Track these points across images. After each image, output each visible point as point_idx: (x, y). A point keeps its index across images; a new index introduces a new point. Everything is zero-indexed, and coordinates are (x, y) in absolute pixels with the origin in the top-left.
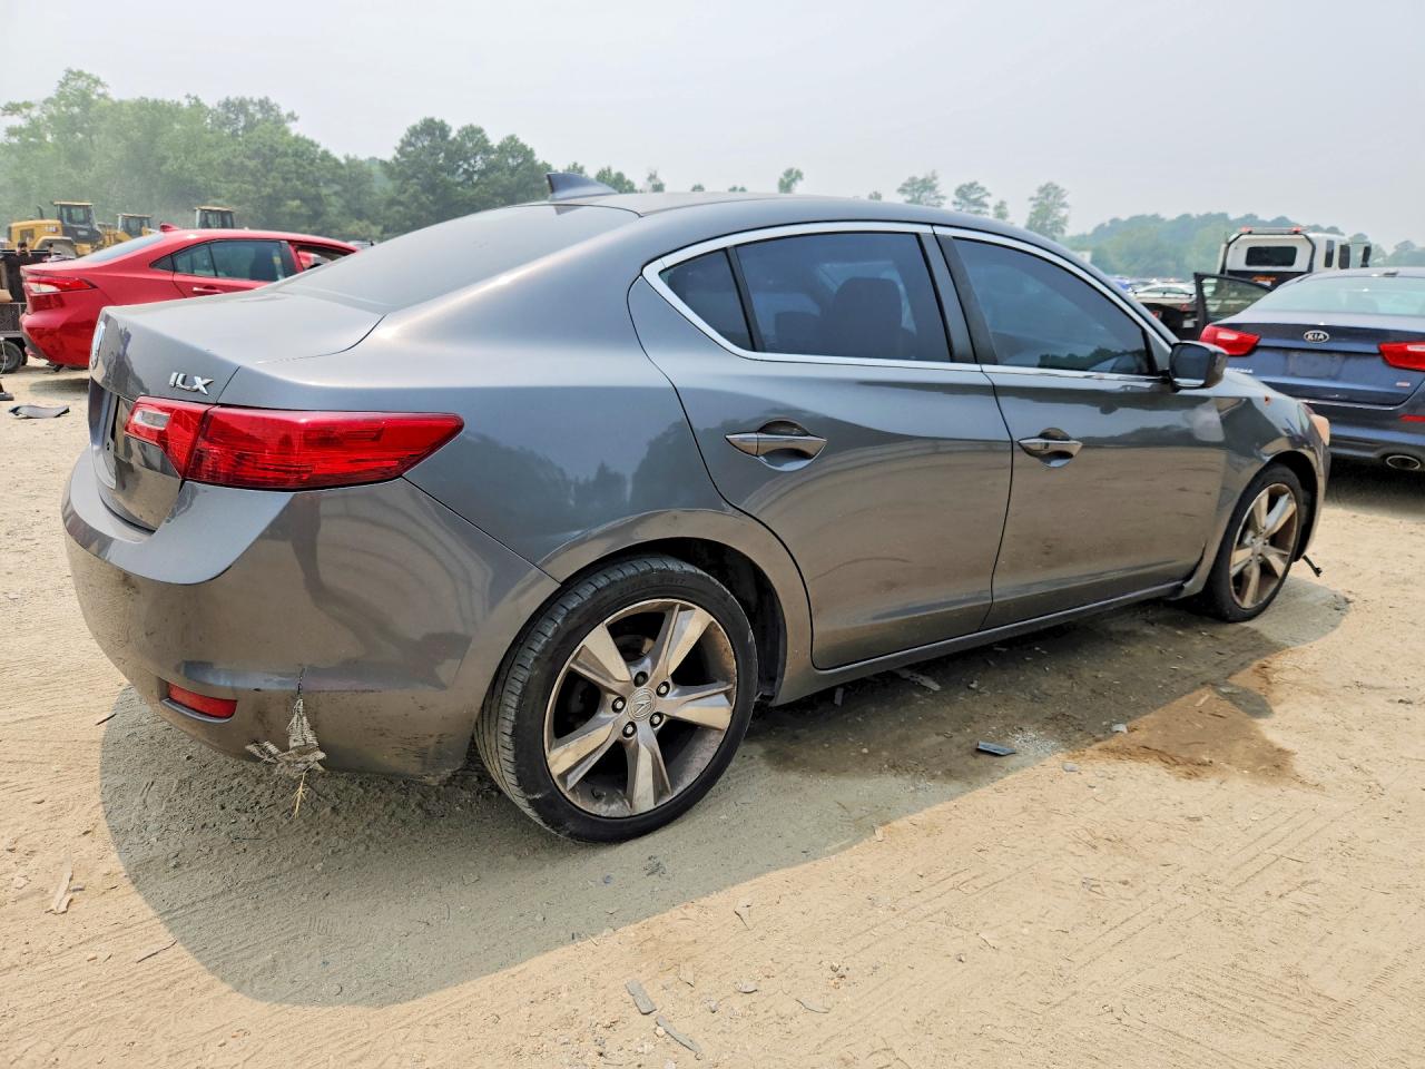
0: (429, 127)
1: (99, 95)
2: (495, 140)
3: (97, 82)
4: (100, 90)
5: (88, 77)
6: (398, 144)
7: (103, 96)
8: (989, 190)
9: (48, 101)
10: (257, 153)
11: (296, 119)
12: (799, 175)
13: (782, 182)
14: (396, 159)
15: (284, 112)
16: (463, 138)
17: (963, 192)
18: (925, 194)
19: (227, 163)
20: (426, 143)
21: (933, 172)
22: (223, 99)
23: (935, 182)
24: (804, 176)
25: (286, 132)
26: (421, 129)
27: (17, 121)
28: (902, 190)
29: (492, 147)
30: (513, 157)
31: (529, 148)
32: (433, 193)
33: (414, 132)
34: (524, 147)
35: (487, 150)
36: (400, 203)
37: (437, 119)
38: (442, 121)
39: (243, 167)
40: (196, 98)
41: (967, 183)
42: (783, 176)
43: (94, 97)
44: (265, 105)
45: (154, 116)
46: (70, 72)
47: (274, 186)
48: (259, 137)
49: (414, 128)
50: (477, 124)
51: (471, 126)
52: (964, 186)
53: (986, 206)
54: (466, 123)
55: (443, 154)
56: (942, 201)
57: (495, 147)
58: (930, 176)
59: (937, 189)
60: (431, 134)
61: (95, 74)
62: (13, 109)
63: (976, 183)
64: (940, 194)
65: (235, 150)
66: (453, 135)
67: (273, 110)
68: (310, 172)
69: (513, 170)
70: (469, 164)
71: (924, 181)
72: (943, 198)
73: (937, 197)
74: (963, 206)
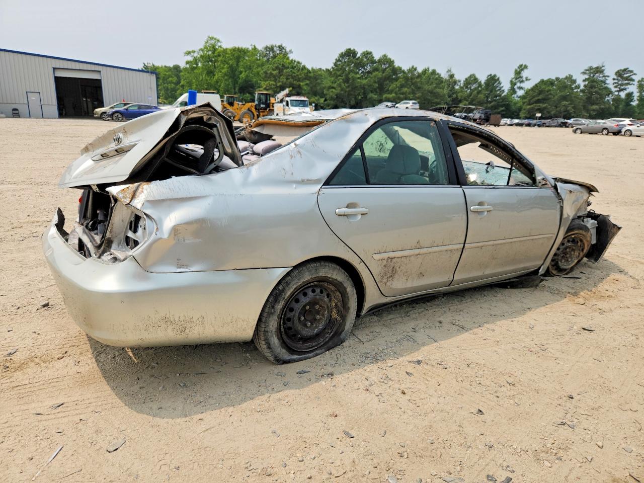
0: (349, 52)
1: (219, 46)
2: (377, 57)
3: (218, 41)
4: (219, 44)
5: (215, 39)
6: (334, 61)
7: (220, 47)
8: (635, 72)
9: (201, 50)
10: (277, 68)
11: (292, 52)
12: (526, 67)
13: (516, 70)
14: (333, 68)
15: (288, 50)
16: (362, 57)
17: (620, 74)
18: (597, 75)
19: (266, 73)
20: (346, 60)
21: (603, 63)
22: (265, 46)
23: (603, 68)
24: (529, 67)
25: (288, 59)
26: (345, 54)
27: (190, 58)
28: (584, 73)
29: (375, 60)
30: (385, 64)
31: (392, 60)
32: (348, 83)
33: (342, 56)
34: (390, 59)
35: (373, 62)
36: (333, 88)
37: (352, 49)
38: (354, 50)
39: (271, 74)
40: (255, 46)
41: (623, 68)
42: (517, 68)
43: (217, 47)
44: (281, 48)
45: (239, 53)
46: (209, 37)
47: (282, 82)
48: (278, 61)
49: (342, 53)
50: (369, 50)
51: (367, 51)
52: (620, 70)
53: (633, 80)
54: (365, 50)
55: (353, 65)
56: (607, 78)
57: (377, 60)
58: (601, 65)
59: (604, 72)
60: (349, 56)
61: (218, 38)
62: (188, 53)
63: (628, 68)
64: (606, 74)
65: (268, 67)
66: (358, 55)
67: (284, 49)
68: (297, 75)
69: (384, 70)
70: (364, 69)
71: (597, 68)
72: (608, 76)
73: (604, 76)
74: (619, 80)
